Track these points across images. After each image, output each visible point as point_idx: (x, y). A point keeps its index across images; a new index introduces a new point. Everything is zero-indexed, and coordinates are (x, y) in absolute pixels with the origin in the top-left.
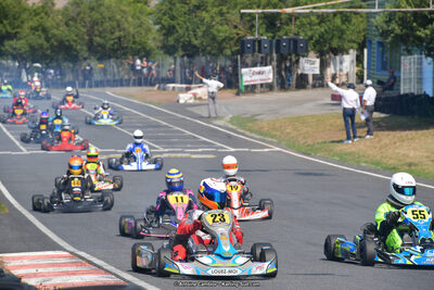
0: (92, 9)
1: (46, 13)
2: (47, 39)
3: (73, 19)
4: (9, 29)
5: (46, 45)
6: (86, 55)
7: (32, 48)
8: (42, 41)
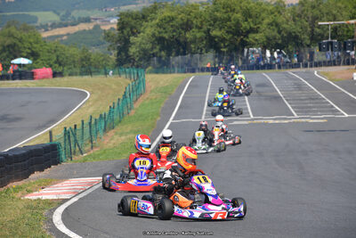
0: (313, 7)
1: (279, 12)
2: (279, 32)
3: (299, 16)
4: (252, 25)
5: (278, 36)
6: (308, 42)
7: (268, 38)
8: (275, 33)
